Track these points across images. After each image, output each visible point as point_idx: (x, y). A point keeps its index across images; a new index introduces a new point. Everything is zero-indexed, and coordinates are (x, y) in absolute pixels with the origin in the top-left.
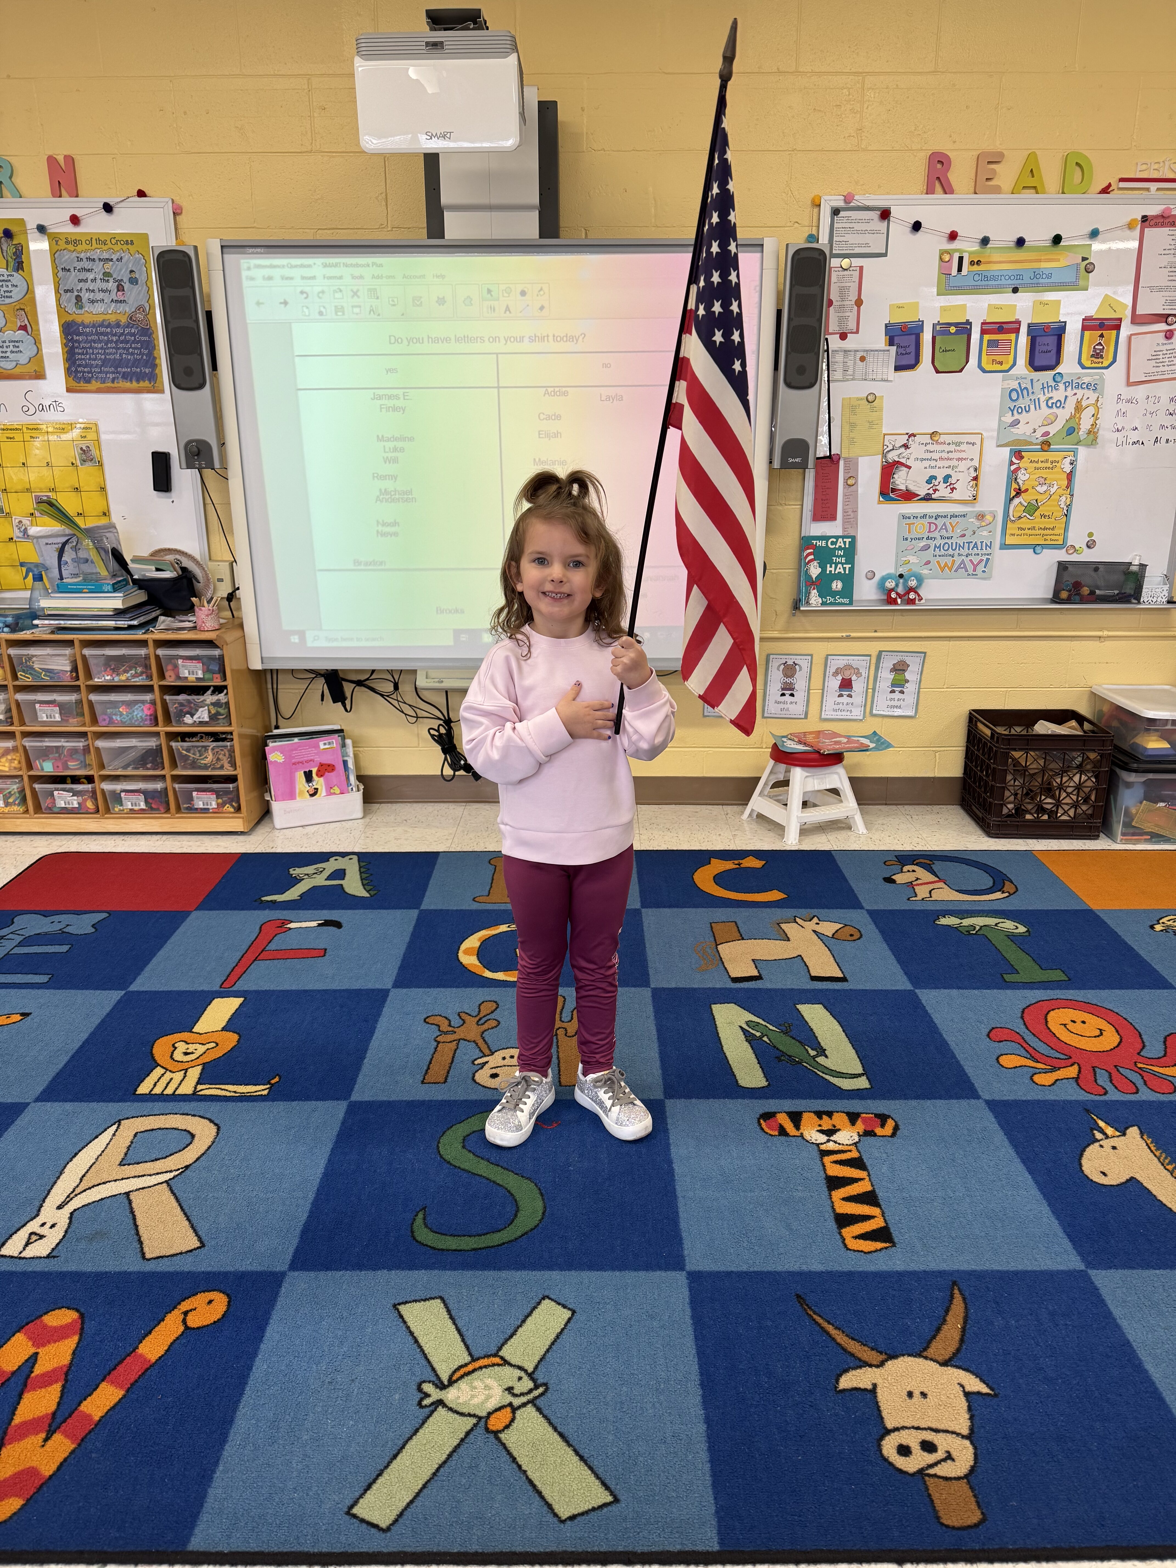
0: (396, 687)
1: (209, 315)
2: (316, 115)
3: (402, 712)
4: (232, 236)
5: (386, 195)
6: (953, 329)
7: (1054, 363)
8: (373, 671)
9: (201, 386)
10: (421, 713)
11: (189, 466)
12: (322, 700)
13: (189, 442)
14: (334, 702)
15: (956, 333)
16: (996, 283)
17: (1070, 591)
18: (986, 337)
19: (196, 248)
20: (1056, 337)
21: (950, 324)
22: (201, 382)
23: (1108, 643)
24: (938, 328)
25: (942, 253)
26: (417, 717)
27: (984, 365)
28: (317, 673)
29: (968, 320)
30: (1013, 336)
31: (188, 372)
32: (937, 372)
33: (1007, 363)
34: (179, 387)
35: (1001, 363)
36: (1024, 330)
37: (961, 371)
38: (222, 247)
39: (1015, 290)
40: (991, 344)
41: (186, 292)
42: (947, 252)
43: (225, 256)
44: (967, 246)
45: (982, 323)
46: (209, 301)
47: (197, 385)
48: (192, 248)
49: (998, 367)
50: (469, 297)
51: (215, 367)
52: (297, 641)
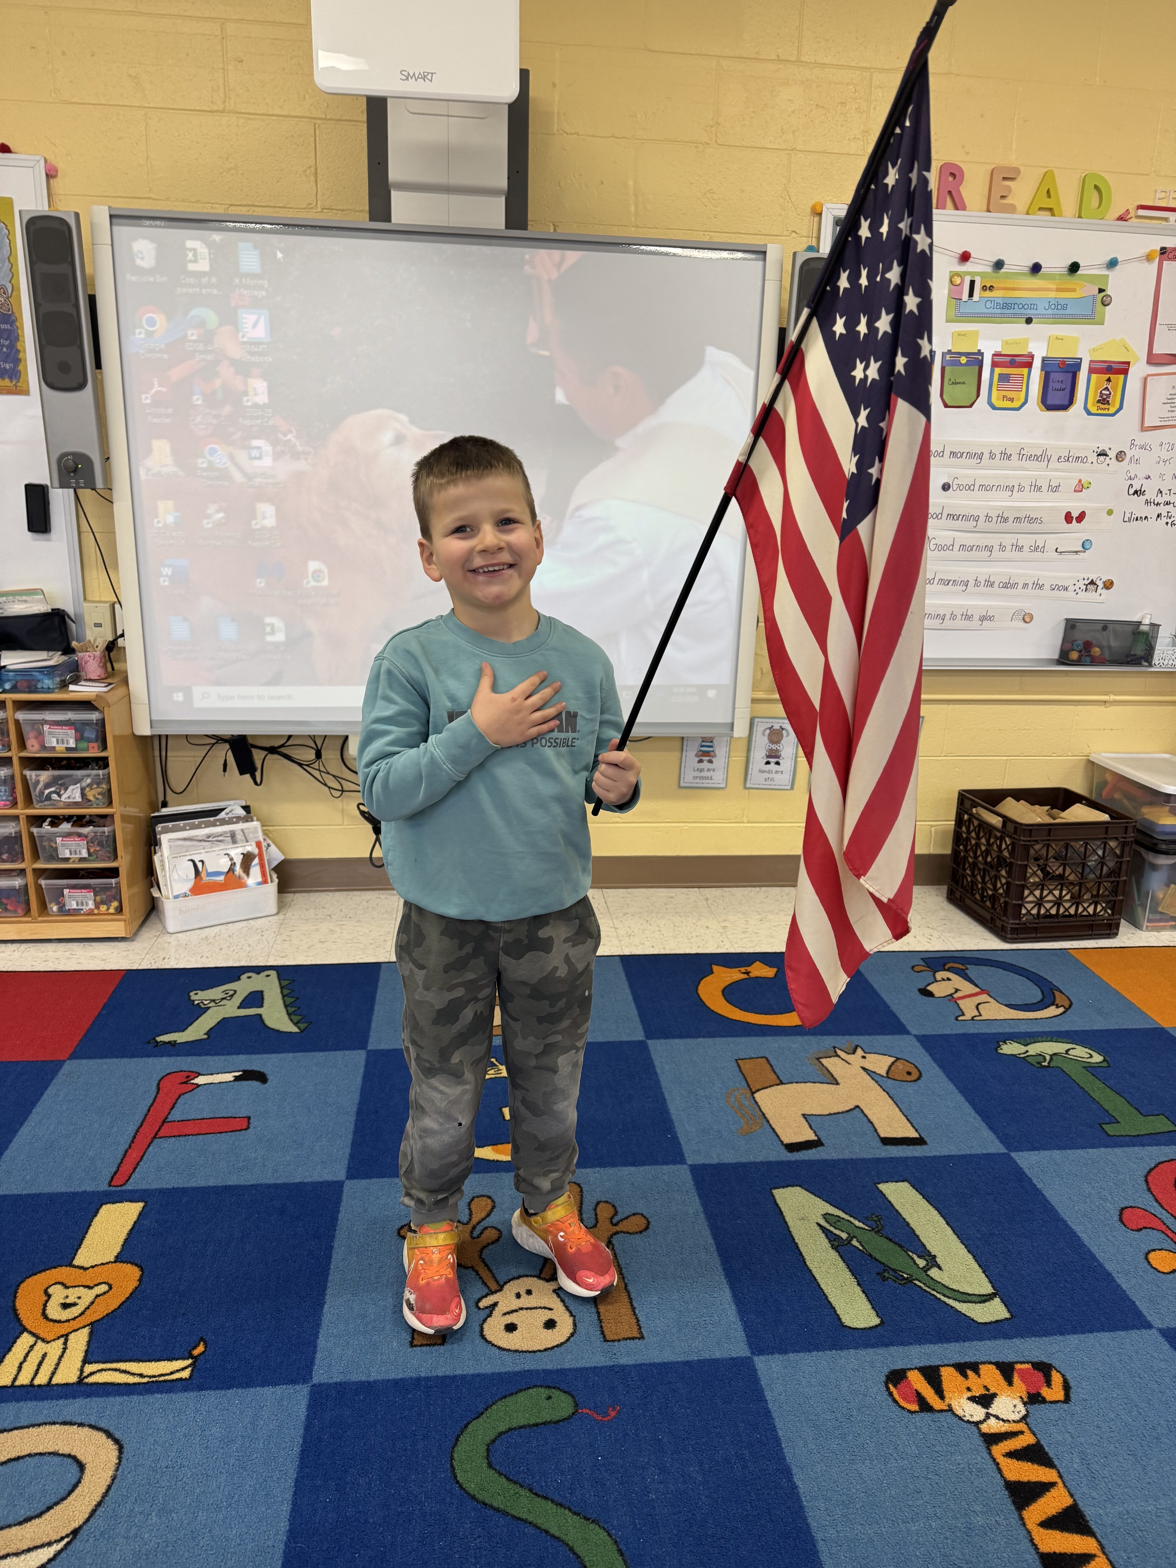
0: (319, 755)
1: (92, 300)
2: (230, 67)
3: (326, 785)
4: (124, 205)
5: (316, 169)
6: (963, 360)
7: (1066, 403)
8: (291, 736)
9: (81, 386)
10: (347, 786)
11: (62, 486)
13: (64, 455)
15: (968, 364)
16: (1009, 311)
17: (1080, 651)
18: (998, 371)
19: (77, 215)
20: (1070, 375)
21: (961, 354)
22: (81, 381)
23: (1113, 709)
24: (948, 357)
25: (953, 275)
26: (343, 791)
27: (994, 401)
28: (219, 740)
29: (979, 350)
30: (1025, 371)
31: (64, 368)
32: (946, 406)
33: (1018, 400)
34: (51, 386)
35: (1012, 400)
36: (1037, 364)
37: (971, 406)
38: (111, 216)
39: (1029, 321)
40: (1004, 378)
41: (64, 268)
42: (958, 274)
43: (115, 228)
44: (978, 267)
45: (994, 355)
46: (93, 285)
47: (75, 385)
48: (73, 214)
49: (1008, 404)
51: (98, 365)
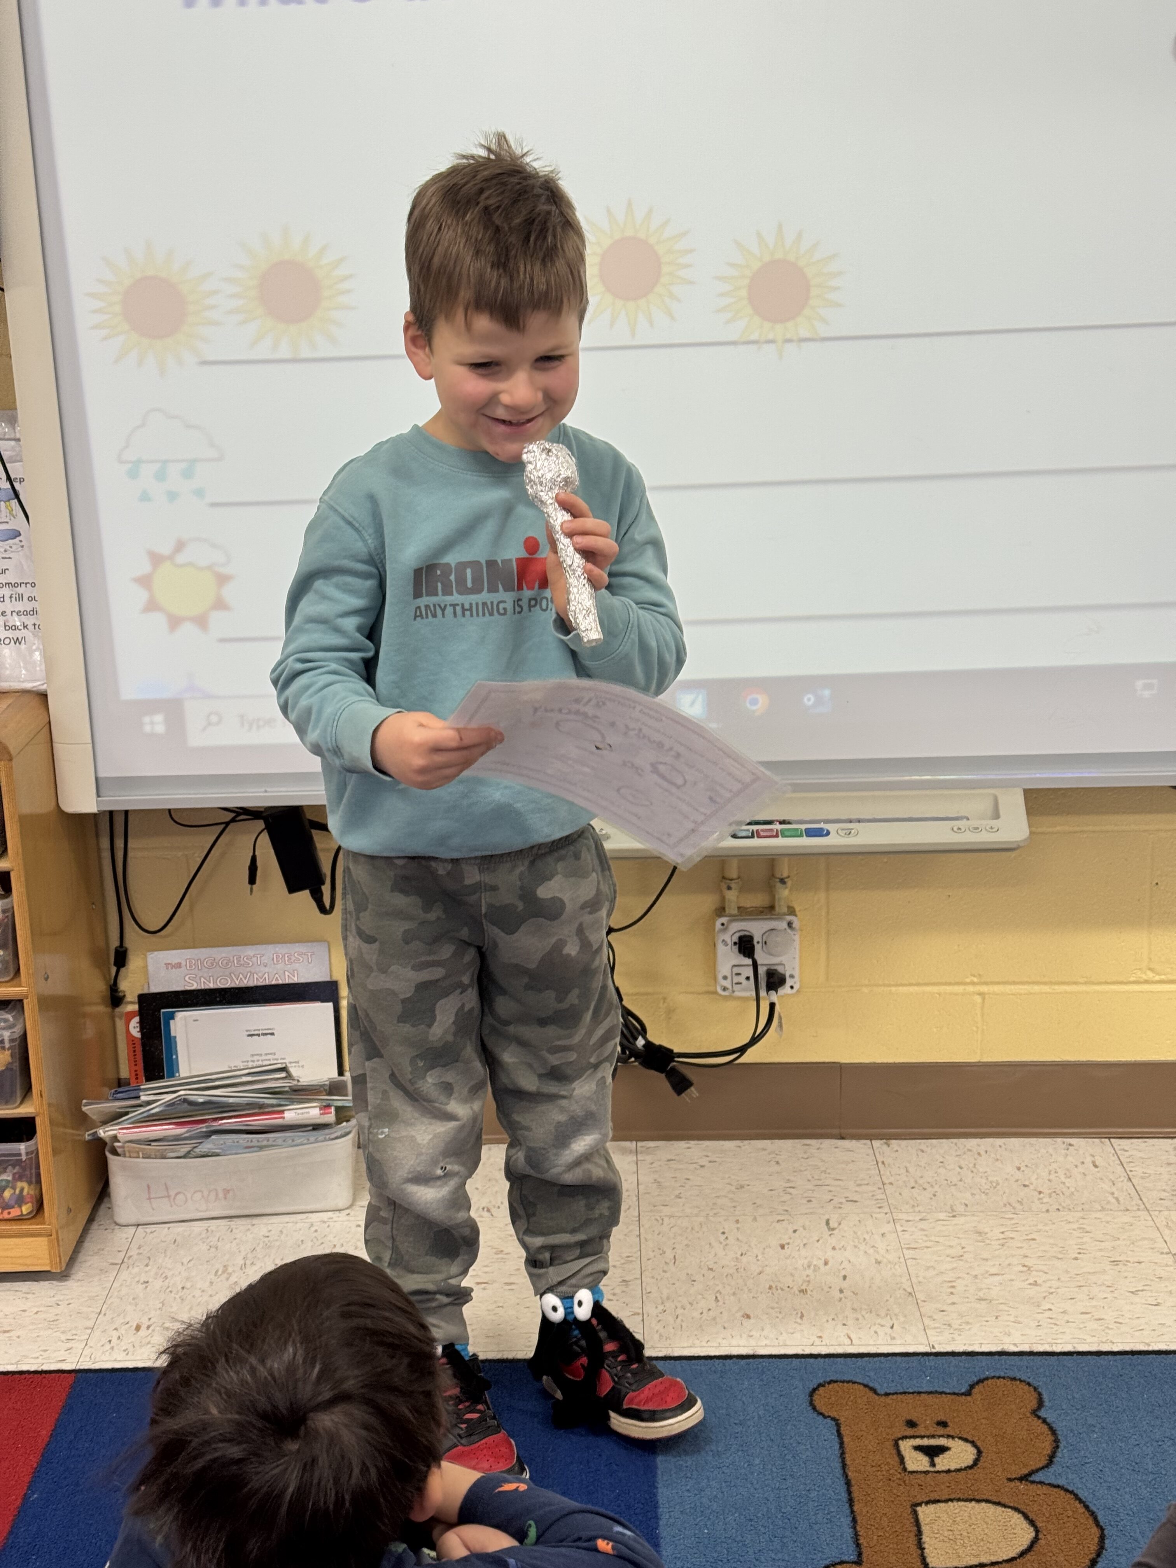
12: (252, 880)
14: (293, 888)
52: (160, 729)
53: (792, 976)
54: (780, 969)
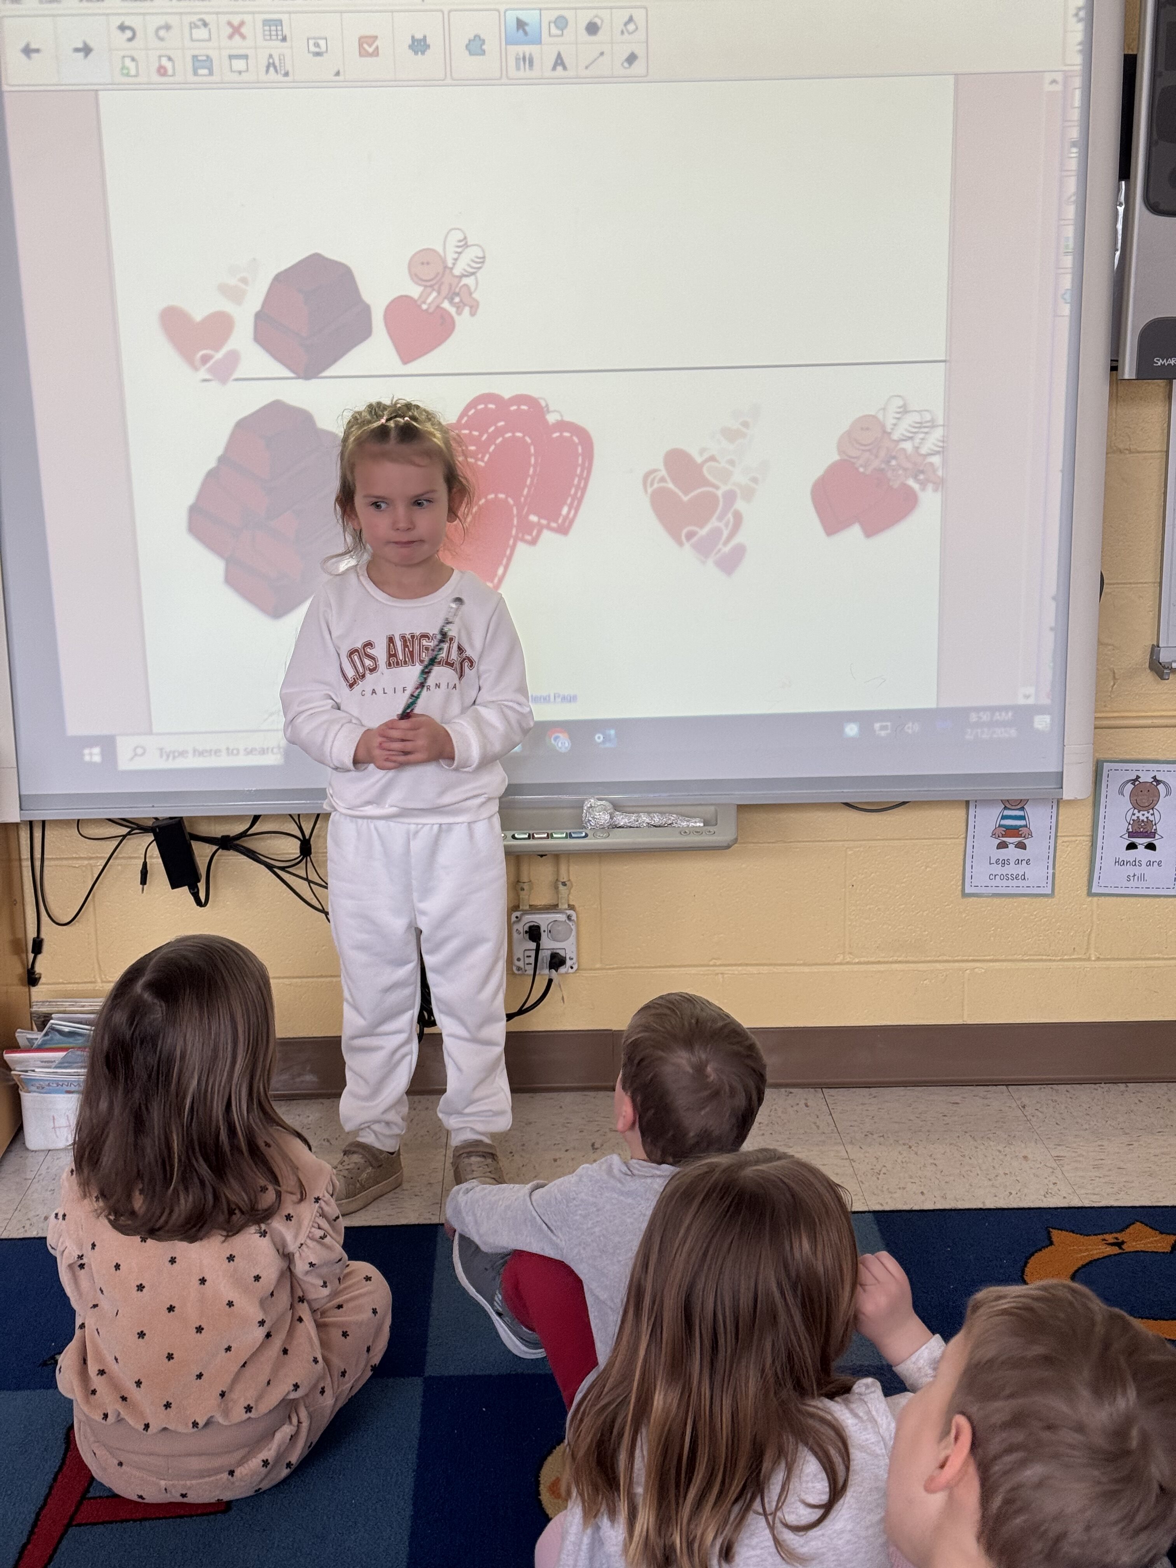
0: (306, 849)
8: (256, 818)
14: (175, 885)
28: (135, 827)
50: (477, 37)
52: (97, 759)
53: (571, 959)
54: (562, 953)
